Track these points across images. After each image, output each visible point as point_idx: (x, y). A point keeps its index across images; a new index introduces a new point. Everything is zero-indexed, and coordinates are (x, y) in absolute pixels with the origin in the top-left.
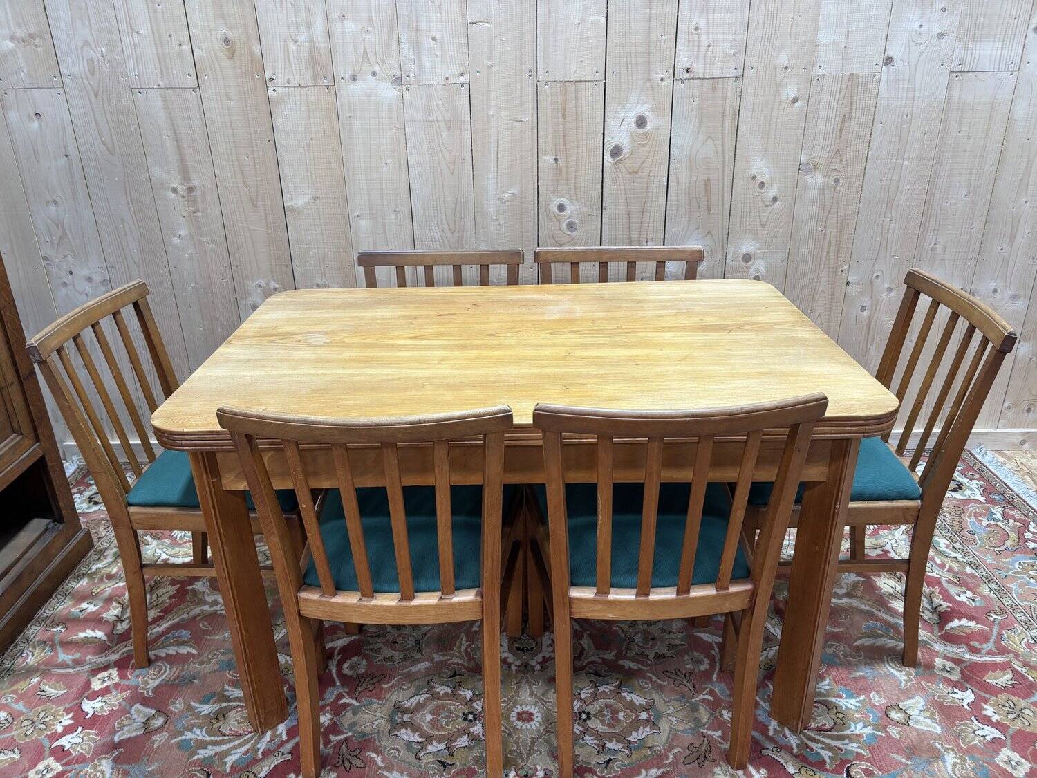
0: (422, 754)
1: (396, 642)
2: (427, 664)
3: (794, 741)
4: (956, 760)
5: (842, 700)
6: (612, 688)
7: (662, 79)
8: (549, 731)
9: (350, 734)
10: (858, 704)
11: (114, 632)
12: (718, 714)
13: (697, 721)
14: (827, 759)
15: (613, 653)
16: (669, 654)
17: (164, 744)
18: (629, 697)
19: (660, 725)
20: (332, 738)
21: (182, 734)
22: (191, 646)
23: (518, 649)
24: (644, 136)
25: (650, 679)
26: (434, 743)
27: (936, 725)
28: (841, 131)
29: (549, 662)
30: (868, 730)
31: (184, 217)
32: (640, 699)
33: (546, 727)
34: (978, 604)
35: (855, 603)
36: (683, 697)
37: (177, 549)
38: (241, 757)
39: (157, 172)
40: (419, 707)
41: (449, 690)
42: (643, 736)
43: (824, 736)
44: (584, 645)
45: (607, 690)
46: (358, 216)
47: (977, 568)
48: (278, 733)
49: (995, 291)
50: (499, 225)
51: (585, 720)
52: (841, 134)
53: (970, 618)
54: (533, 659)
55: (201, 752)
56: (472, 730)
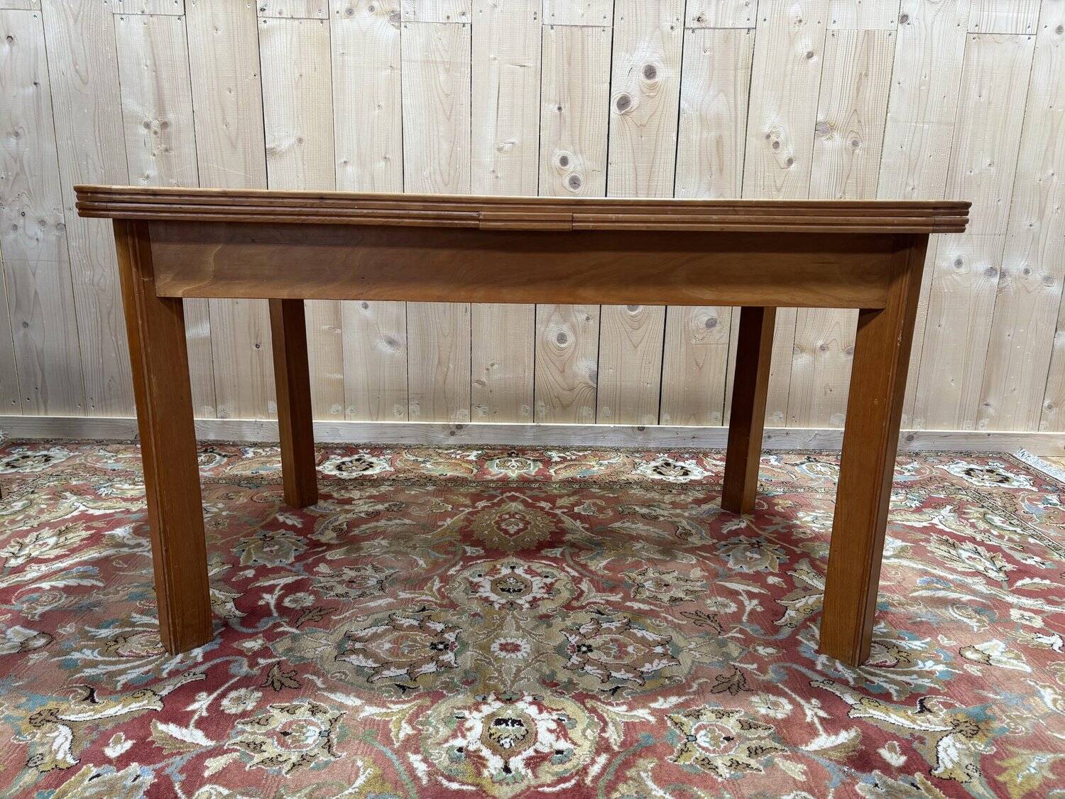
0: (375, 678)
1: (354, 582)
2: (390, 600)
3: (849, 675)
4: (1057, 696)
5: (904, 642)
6: (618, 625)
7: (672, 28)
8: (539, 661)
9: (284, 658)
10: (924, 645)
11: (7, 565)
12: (751, 649)
13: (727, 656)
14: (892, 691)
15: (620, 596)
16: (687, 598)
17: (41, 662)
18: (639, 634)
19: (680, 658)
20: (262, 661)
21: (68, 653)
22: (97, 580)
23: (503, 590)
24: (652, 87)
25: (666, 618)
26: (392, 669)
27: (1024, 665)
28: (858, 89)
29: (540, 602)
30: (941, 668)
31: (154, 155)
32: (653, 636)
33: (536, 657)
34: (1049, 567)
35: (905, 562)
36: (708, 634)
37: (100, 503)
38: (139, 676)
39: (131, 105)
40: (375, 637)
41: (416, 623)
42: (659, 668)
43: (888, 672)
44: (583, 588)
45: (613, 627)
46: (345, 162)
47: (1041, 539)
48: (193, 655)
49: (1027, 272)
50: (497, 177)
51: (584, 652)
52: (858, 93)
53: (1043, 578)
54: (520, 598)
55: (86, 670)
56: (441, 658)
